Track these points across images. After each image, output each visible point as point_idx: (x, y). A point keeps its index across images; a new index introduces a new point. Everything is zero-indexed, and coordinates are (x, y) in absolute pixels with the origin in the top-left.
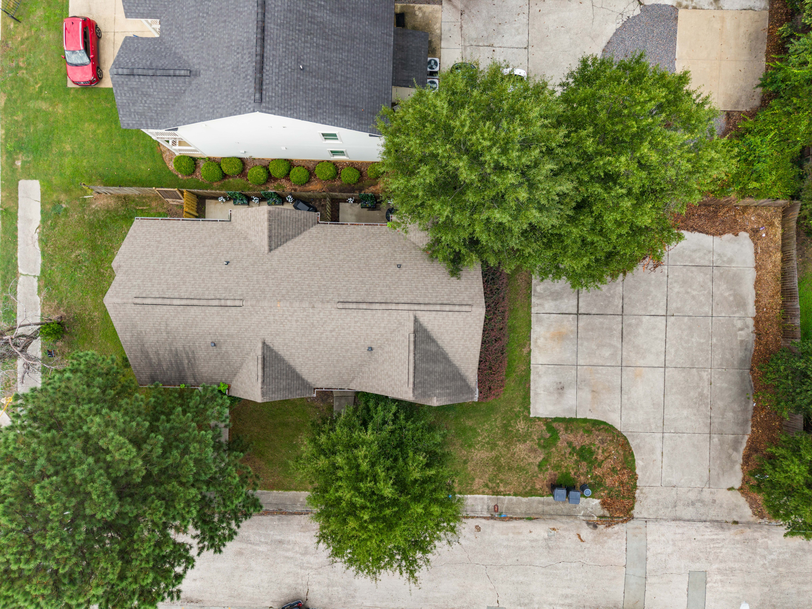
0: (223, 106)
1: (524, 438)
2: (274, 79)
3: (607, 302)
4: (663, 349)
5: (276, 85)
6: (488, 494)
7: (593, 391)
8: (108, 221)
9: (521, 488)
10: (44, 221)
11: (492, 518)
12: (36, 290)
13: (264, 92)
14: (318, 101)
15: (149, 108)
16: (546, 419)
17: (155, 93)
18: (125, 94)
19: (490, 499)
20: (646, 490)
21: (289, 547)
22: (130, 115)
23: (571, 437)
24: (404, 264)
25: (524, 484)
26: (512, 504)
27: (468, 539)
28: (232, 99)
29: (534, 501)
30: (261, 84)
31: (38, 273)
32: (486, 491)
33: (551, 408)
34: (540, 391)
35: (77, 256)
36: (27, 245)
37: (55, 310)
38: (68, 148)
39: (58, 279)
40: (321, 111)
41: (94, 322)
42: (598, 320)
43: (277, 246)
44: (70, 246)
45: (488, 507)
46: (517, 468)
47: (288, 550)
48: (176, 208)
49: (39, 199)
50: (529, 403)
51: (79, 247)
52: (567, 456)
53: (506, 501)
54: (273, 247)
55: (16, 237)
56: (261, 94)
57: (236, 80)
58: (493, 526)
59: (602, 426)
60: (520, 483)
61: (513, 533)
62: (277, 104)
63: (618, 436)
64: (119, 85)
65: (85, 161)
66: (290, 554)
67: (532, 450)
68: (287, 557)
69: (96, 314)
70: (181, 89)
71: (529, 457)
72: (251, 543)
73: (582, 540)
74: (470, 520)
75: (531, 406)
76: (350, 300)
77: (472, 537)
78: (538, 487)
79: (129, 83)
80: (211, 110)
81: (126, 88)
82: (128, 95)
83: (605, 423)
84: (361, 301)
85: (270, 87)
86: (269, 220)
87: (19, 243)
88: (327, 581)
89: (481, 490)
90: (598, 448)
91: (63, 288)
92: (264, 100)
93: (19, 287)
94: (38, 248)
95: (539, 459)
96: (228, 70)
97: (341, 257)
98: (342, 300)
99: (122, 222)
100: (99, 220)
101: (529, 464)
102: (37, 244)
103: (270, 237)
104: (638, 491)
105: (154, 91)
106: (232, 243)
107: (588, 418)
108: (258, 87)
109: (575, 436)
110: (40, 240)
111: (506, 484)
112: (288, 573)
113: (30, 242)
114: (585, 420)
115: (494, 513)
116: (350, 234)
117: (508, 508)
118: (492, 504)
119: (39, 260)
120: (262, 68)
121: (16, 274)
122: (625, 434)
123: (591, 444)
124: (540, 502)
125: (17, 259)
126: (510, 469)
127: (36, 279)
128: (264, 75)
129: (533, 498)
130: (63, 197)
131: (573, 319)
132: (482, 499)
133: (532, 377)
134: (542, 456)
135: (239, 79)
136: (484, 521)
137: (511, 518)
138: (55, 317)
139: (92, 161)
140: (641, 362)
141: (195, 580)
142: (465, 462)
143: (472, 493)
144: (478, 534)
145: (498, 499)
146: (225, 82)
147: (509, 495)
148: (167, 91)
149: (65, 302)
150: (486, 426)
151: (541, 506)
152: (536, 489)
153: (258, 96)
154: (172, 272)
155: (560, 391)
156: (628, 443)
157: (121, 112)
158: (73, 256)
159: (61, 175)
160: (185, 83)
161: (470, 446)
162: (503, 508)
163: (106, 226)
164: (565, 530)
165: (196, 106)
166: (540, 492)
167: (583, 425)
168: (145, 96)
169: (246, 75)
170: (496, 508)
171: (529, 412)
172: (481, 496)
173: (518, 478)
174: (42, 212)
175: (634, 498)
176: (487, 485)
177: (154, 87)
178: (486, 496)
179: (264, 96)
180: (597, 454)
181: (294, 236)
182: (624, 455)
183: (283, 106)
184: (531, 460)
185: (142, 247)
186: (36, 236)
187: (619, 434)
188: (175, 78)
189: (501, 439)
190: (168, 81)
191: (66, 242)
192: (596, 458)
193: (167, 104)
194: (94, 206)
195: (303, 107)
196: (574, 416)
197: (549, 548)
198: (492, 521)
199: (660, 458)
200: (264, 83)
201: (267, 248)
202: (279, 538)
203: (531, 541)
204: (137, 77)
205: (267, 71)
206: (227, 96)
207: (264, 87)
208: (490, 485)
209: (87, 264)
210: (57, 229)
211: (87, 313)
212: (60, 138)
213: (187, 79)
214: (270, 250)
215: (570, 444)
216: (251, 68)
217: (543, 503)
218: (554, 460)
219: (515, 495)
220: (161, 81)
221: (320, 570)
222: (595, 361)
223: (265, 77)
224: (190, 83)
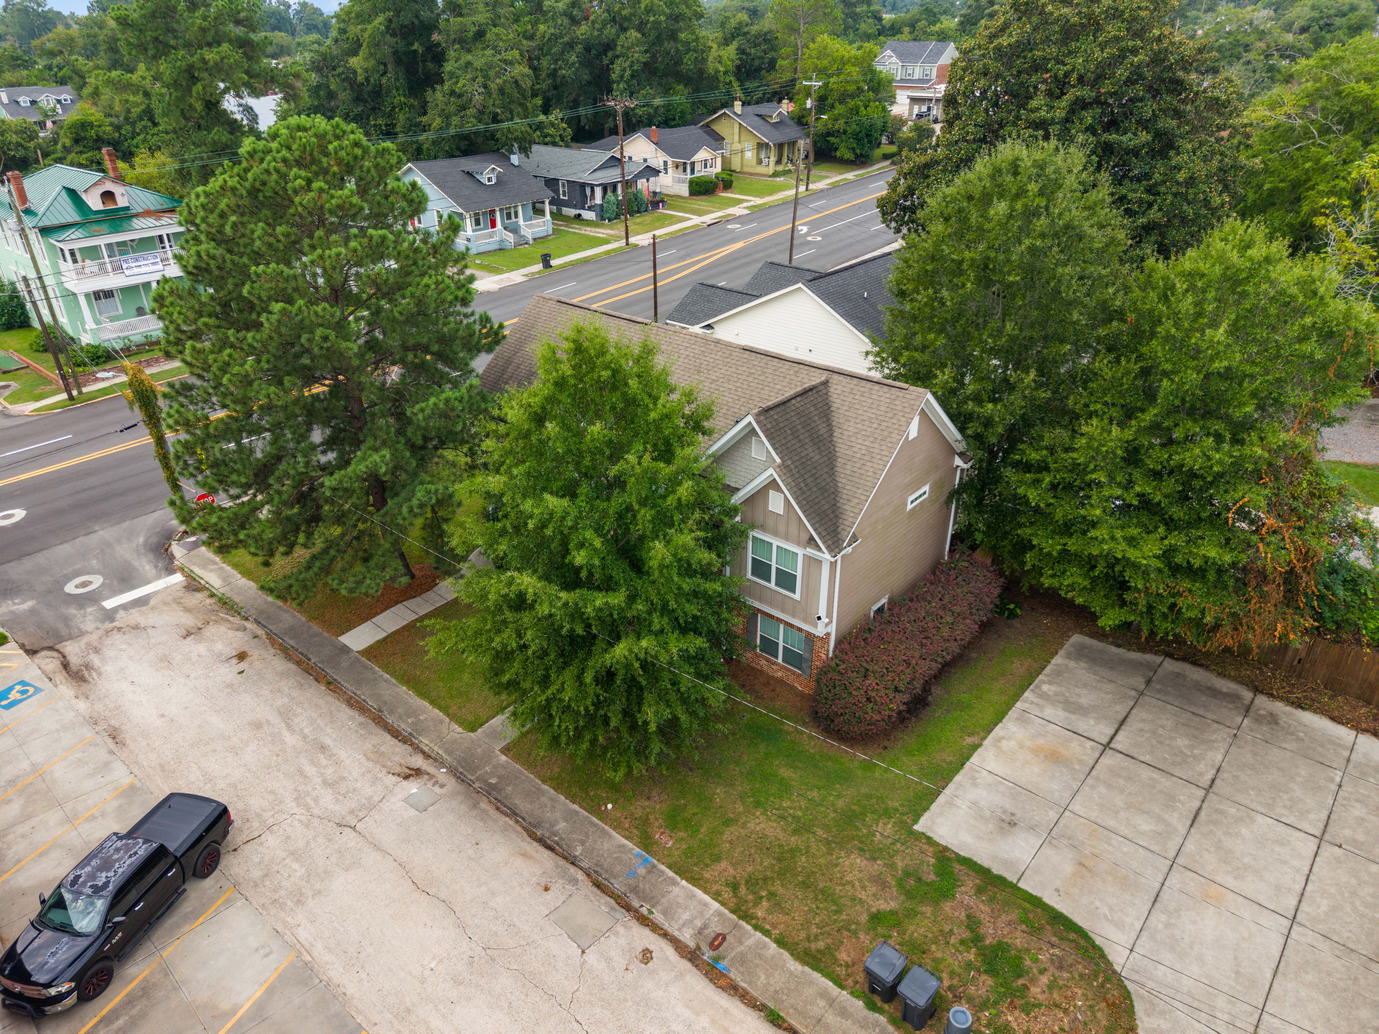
1: (873, 854)
3: (1178, 759)
4: (1298, 888)
6: (723, 904)
7: (1082, 864)
9: (803, 935)
11: (692, 956)
16: (946, 849)
19: (720, 914)
21: (324, 762)
23: (983, 911)
25: (814, 930)
26: (760, 956)
27: (608, 960)
29: (811, 983)
32: (727, 894)
33: (967, 838)
34: (963, 805)
42: (1146, 773)
45: (705, 926)
46: (823, 891)
47: (313, 763)
50: (926, 809)
52: (953, 941)
53: (750, 942)
58: (682, 975)
60: (808, 922)
61: (713, 1022)
63: (1107, 978)
66: (310, 770)
67: (878, 880)
68: (301, 772)
71: (864, 888)
72: (287, 724)
74: (646, 932)
75: (927, 815)
77: (620, 962)
78: (843, 956)
88: (301, 844)
89: (715, 888)
90: (1042, 972)
95: (883, 905)
101: (853, 899)
107: (1047, 900)
109: (995, 917)
111: (777, 906)
112: (272, 792)
114: (1037, 902)
115: (705, 948)
117: (742, 960)
118: (716, 928)
122: (1129, 986)
123: (1027, 950)
124: (823, 994)
126: (805, 885)
129: (816, 975)
131: (1092, 748)
132: (706, 905)
133: (958, 778)
134: (893, 905)
136: (670, 951)
137: (734, 987)
140: (1230, 882)
141: (163, 716)
142: (728, 823)
143: (694, 880)
144: (636, 966)
145: (736, 926)
147: (767, 933)
150: (814, 794)
151: (822, 1003)
152: (836, 960)
155: (1006, 826)
156: (1130, 1011)
161: (758, 804)
162: (732, 949)
166: (842, 972)
167: (1027, 906)
170: (717, 941)
171: (916, 821)
172: (707, 898)
173: (811, 910)
176: (734, 887)
178: (716, 905)
180: (1033, 981)
184: (862, 895)
187: (1113, 977)
189: (826, 828)
192: (1026, 987)
196: (1013, 879)
198: (686, 965)
202: (328, 741)
208: (743, 890)
215: (972, 923)
217: (831, 1002)
218: (917, 930)
219: (781, 942)
221: (316, 821)
222: (1111, 823)
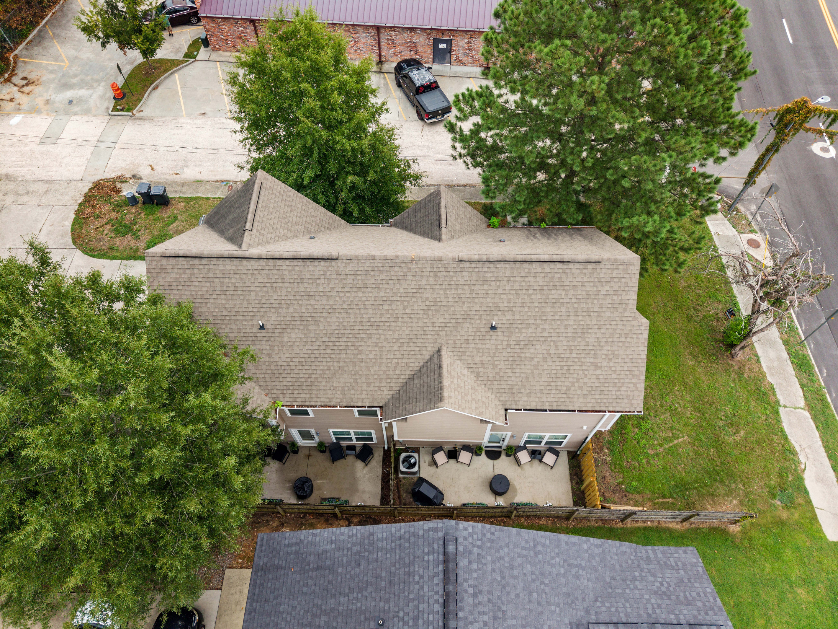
0: (518, 550)
2: (426, 588)
5: (422, 577)
8: (707, 481)
9: (200, 203)
10: (799, 480)
11: (236, 182)
12: (777, 391)
13: (441, 558)
14: (359, 565)
15: (654, 575)
17: (646, 596)
18: (698, 594)
20: (71, 202)
22: (684, 565)
23: (134, 244)
24: (255, 330)
25: (196, 206)
26: (213, 192)
28: (501, 558)
29: (190, 193)
30: (445, 572)
31: (781, 410)
35: (737, 432)
36: (810, 447)
37: (744, 365)
38: (802, 593)
39: (753, 403)
40: (355, 549)
41: (691, 354)
43: (430, 360)
44: (751, 446)
48: (615, 499)
49: (817, 511)
51: (737, 444)
52: (143, 228)
53: (219, 193)
54: (436, 356)
55: (830, 457)
56: (445, 554)
57: (497, 593)
58: (237, 176)
59: (96, 253)
60: (200, 207)
61: (218, 171)
62: (421, 540)
63: (82, 245)
64: (712, 609)
65: (768, 570)
69: (690, 363)
70: (603, 602)
71: (184, 227)
73: (151, 166)
76: (323, 263)
78: (182, 204)
79: (695, 612)
80: (540, 548)
81: (699, 604)
82: (694, 594)
83: (91, 256)
84: (308, 262)
85: (432, 570)
86: (441, 388)
87: (823, 449)
90: (107, 234)
91: (743, 394)
92: (441, 542)
93: (802, 395)
94: (793, 443)
95: (174, 226)
96: (514, 617)
97: (342, 342)
98: (333, 263)
99: (688, 479)
100: (722, 482)
101: (186, 222)
102: (798, 449)
103: (440, 367)
104: (80, 201)
105: (648, 601)
106: (494, 366)
107: (108, 261)
108: (451, 565)
109: (128, 244)
110: (794, 453)
111: (215, 207)
113: (807, 450)
114: (113, 258)
115: (234, 185)
116: (335, 388)
117: (218, 188)
118: (234, 191)
119: (785, 426)
120: (445, 605)
121: (810, 407)
122: (74, 247)
123: (113, 238)
124: (184, 193)
125: (817, 428)
127: (782, 403)
128: (441, 592)
129: (189, 196)
130: (784, 515)
134: (170, 227)
135: (490, 592)
137: (217, 181)
138: (740, 356)
139: (757, 570)
146: (517, 596)
147: (214, 198)
148: (627, 601)
149: (734, 376)
152: (185, 202)
153: (451, 548)
154: (563, 309)
156: (73, 239)
157: (700, 569)
158: (742, 433)
159: (798, 549)
160: (597, 613)
162: (224, 189)
163: (708, 473)
164: (166, 174)
165: (570, 565)
166: (181, 200)
167: (116, 254)
168: (664, 593)
169: (475, 595)
170: (230, 189)
173: (201, 211)
174: (806, 492)
175: (85, 197)
177: (649, 606)
179: (441, 550)
180: (110, 229)
181: (411, 379)
182: (81, 228)
183: (412, 539)
184: (183, 225)
185: (617, 356)
186: (802, 459)
187: (79, 247)
188: (615, 620)
190: (627, 615)
191: (758, 451)
192: (112, 226)
193: (624, 581)
194: (735, 502)
195: (381, 549)
196: (125, 262)
197: (185, 161)
199: (44, 228)
200: (441, 576)
201: (444, 352)
203: (201, 165)
204: (683, 621)
205: (437, 601)
206: (512, 567)
207: (441, 567)
209: (721, 423)
210: (777, 469)
211: (702, 364)
212: (821, 611)
213: (593, 618)
214: (439, 351)
215: (137, 238)
216: (467, 608)
217: (181, 192)
218: (159, 225)
219: (208, 199)
220: (639, 616)
223: (441, 587)
224: (587, 612)
